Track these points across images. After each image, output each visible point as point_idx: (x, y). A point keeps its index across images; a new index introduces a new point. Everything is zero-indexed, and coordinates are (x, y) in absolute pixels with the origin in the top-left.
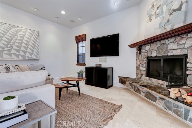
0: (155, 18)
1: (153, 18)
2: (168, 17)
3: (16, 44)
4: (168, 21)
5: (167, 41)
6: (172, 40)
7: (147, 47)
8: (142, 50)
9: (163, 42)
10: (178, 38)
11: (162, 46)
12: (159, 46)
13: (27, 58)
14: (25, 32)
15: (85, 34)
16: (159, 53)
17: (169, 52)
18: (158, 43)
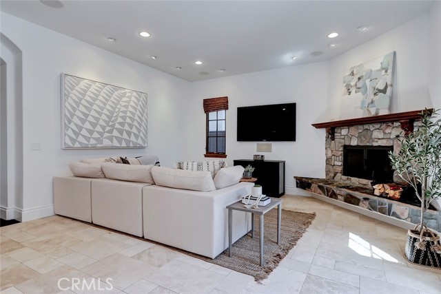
0: (356, 92)
1: (353, 90)
2: (372, 96)
3: (120, 120)
4: (372, 102)
5: (371, 126)
6: (377, 126)
7: (344, 131)
8: (336, 134)
9: (366, 127)
10: (384, 126)
11: (365, 132)
12: (360, 131)
13: (131, 145)
14: (130, 97)
15: (227, 97)
16: (361, 142)
17: (373, 141)
18: (360, 127)
